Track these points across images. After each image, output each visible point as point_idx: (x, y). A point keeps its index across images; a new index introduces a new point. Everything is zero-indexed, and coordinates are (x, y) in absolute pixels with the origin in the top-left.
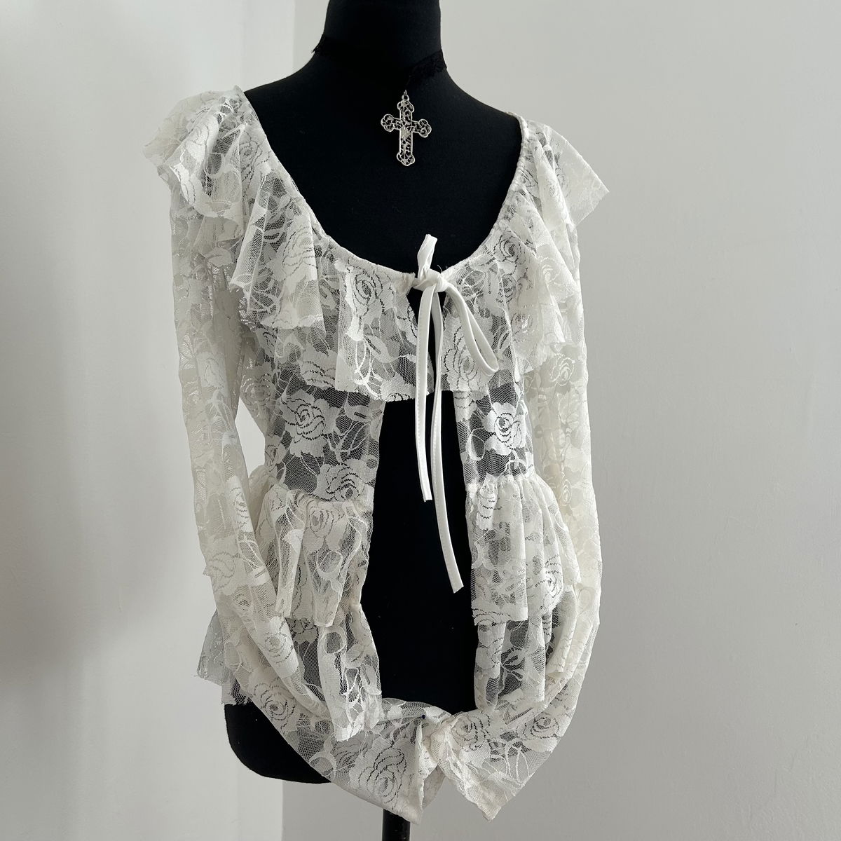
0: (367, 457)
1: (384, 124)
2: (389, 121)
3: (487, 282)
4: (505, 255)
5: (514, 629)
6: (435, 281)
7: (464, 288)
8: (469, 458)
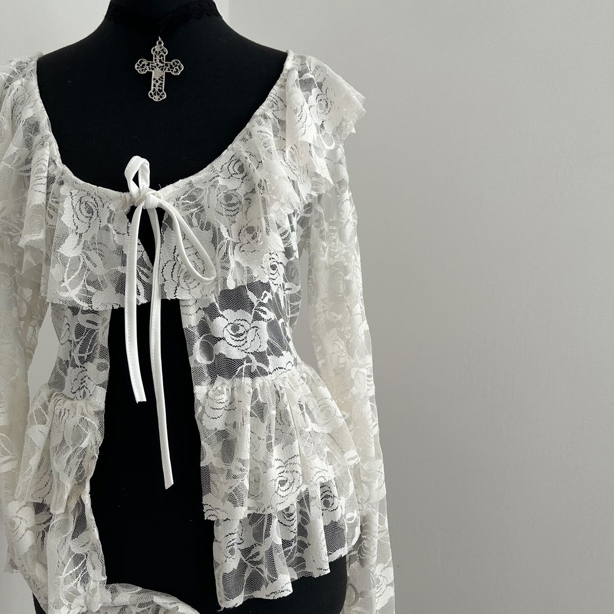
0: (98, 361)
1: (138, 68)
2: (144, 65)
3: (206, 198)
4: (232, 172)
5: (255, 525)
6: (145, 198)
7: (183, 204)
8: (196, 361)
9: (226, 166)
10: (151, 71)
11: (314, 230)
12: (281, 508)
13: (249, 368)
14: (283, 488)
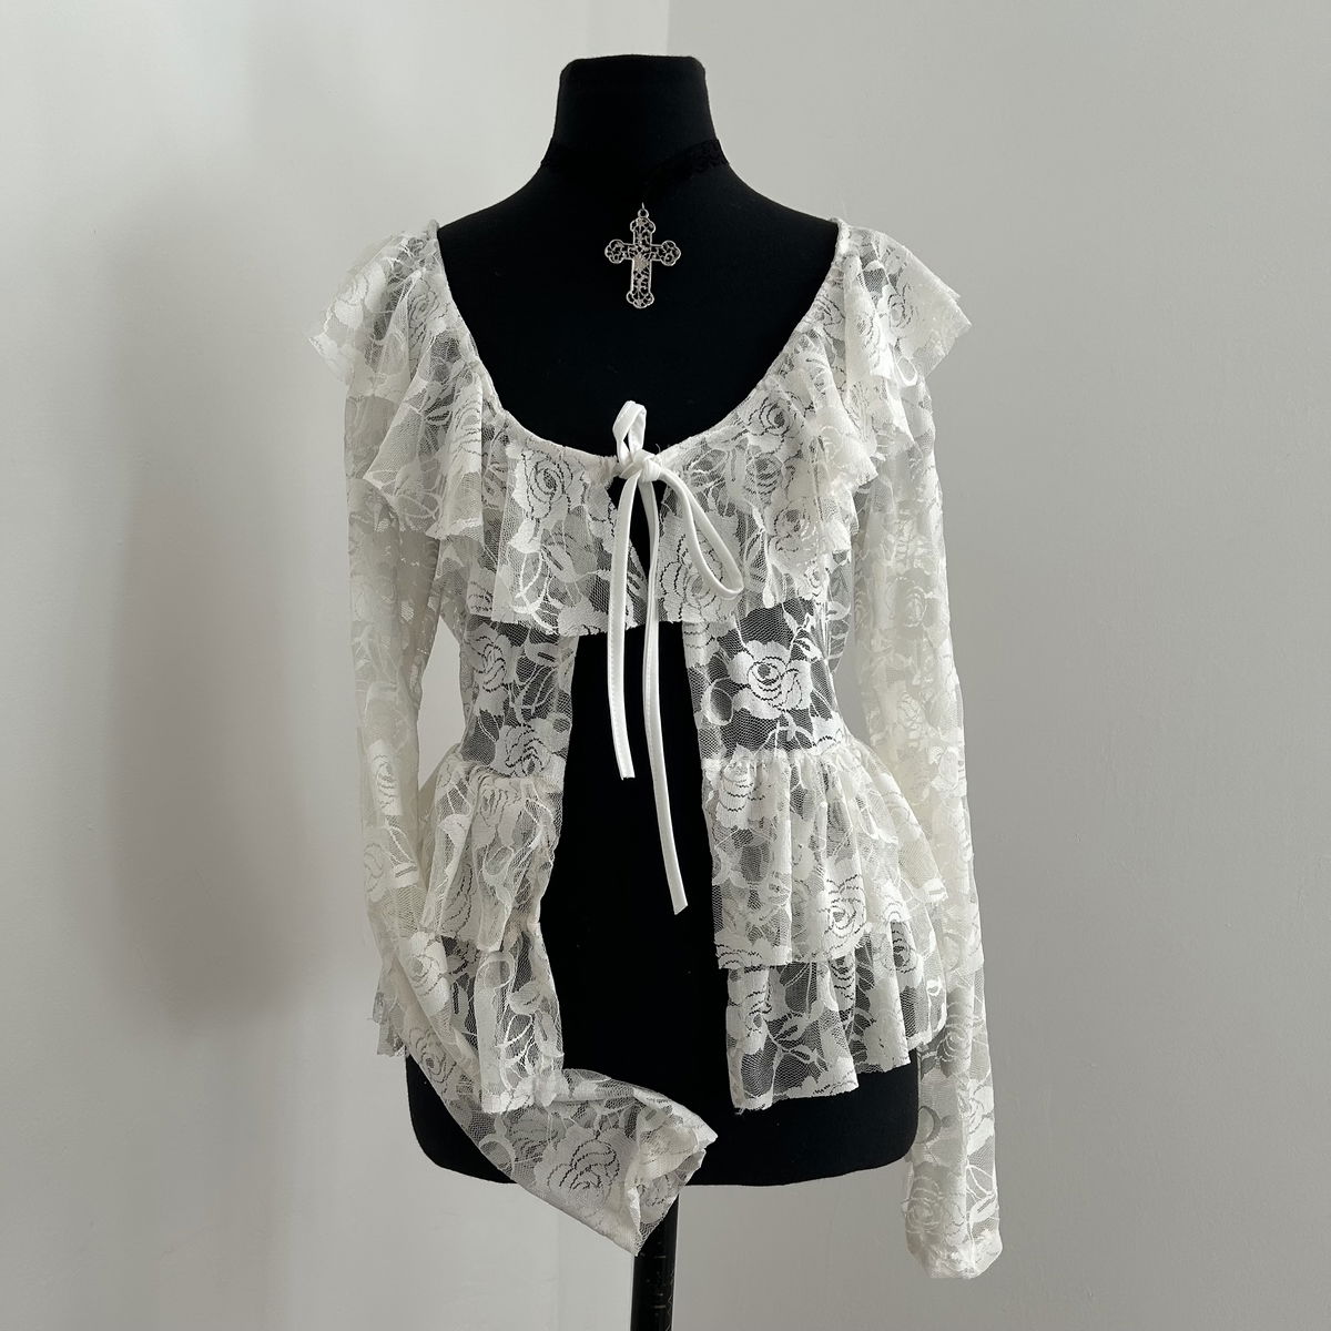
0: (554, 716)
1: (608, 254)
2: (618, 249)
3: (728, 466)
4: (768, 425)
5: (790, 984)
6: (642, 466)
7: (694, 474)
8: (705, 720)
9: (756, 415)
10: (630, 258)
11: (874, 515)
12: (836, 955)
13: (784, 734)
14: (840, 924)
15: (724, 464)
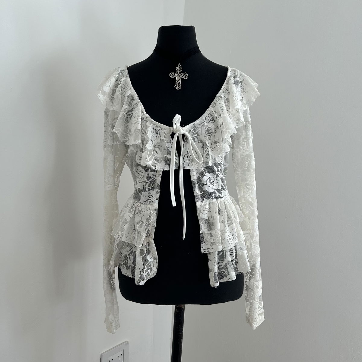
0: (156, 190)
1: (170, 76)
2: (173, 74)
4: (210, 120)
6: (179, 130)
7: (192, 133)
8: (196, 193)
9: (207, 117)
10: (176, 77)
13: (215, 195)
15: (199, 130)
